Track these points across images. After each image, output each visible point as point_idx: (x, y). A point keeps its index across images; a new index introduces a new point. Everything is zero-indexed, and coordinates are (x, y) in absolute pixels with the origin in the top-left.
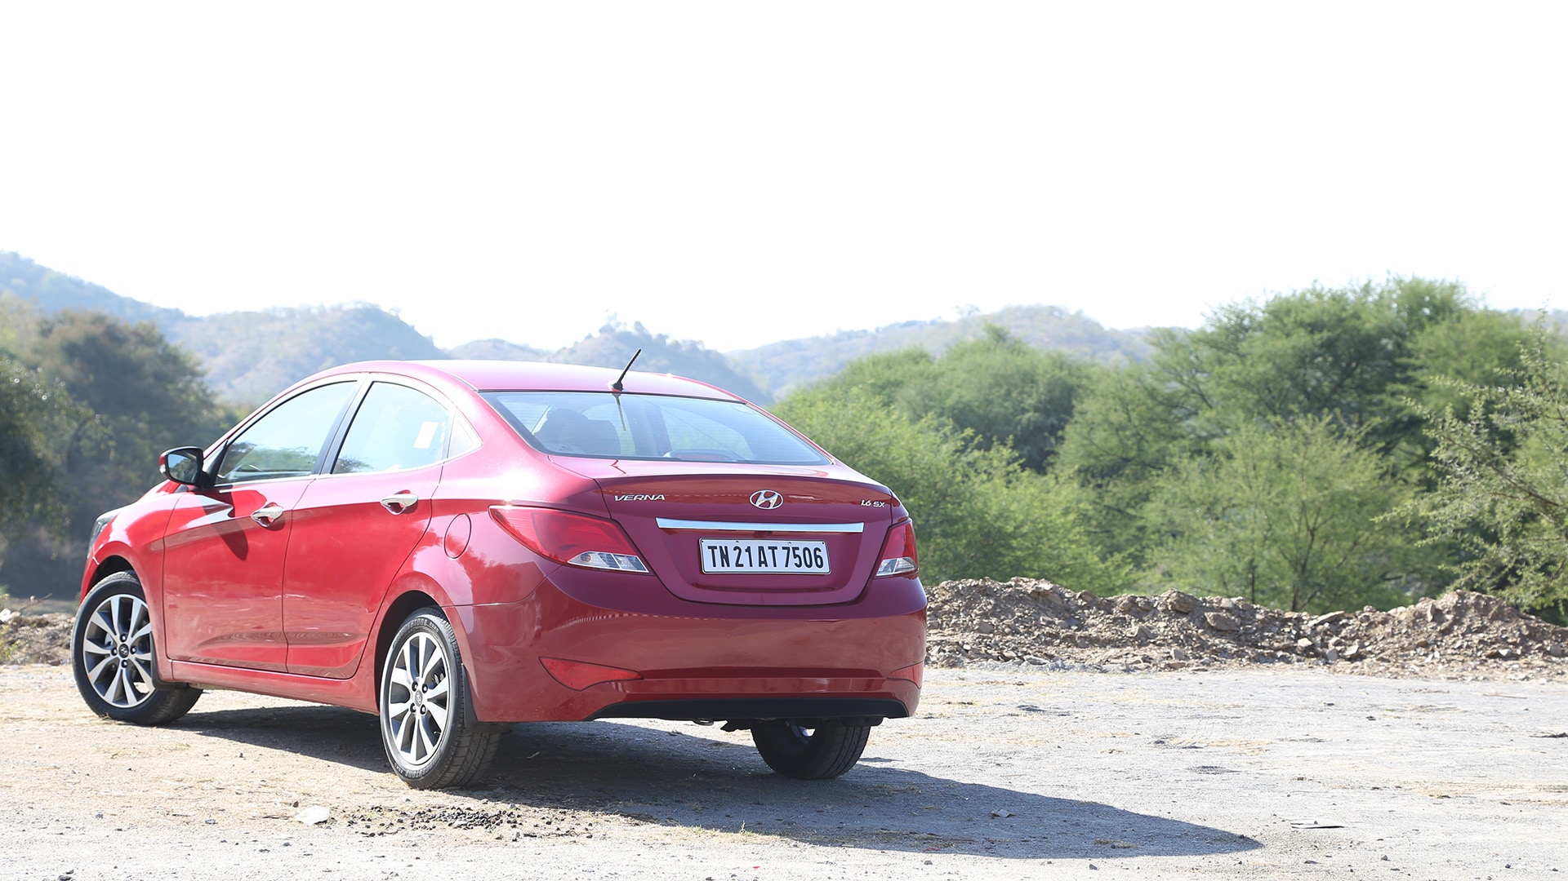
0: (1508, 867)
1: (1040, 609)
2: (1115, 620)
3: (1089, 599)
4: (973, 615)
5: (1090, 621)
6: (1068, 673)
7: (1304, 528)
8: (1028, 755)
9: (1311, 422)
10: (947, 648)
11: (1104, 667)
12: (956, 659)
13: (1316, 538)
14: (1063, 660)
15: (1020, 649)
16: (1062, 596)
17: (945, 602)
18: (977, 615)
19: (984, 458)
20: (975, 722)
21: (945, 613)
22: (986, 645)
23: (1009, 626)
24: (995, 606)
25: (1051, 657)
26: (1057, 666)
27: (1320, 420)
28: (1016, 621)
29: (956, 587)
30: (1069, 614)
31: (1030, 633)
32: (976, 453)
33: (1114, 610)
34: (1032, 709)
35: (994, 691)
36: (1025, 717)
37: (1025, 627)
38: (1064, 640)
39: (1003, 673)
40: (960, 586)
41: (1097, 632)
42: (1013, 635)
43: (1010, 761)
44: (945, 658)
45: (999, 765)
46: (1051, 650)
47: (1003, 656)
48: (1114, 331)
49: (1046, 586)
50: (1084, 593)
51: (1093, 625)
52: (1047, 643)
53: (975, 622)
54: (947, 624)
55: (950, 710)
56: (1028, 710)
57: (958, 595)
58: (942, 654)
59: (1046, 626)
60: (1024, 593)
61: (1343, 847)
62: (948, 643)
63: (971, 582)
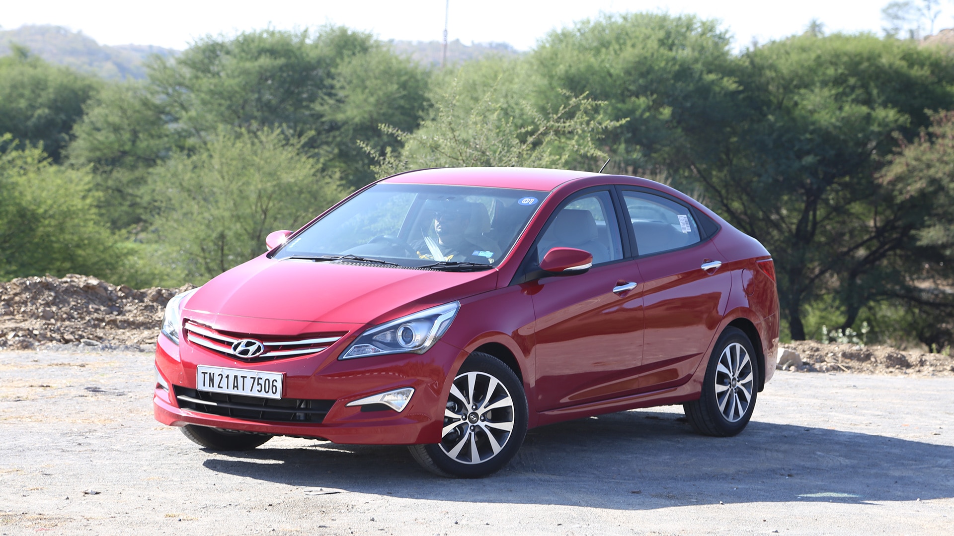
0: (457, 523)
1: (90, 299)
2: (146, 307)
3: (127, 291)
4: (38, 305)
5: (127, 308)
6: (115, 352)
7: (259, 209)
8: (100, 434)
9: (266, 133)
10: (20, 334)
11: (142, 346)
12: (29, 342)
13: (268, 216)
14: (109, 341)
15: (77, 333)
16: (106, 289)
17: (16, 295)
18: (41, 305)
19: (20, 157)
20: (54, 403)
21: (16, 303)
22: (51, 330)
23: (66, 313)
24: (55, 298)
25: (100, 339)
26: (106, 347)
27: (272, 132)
28: (72, 309)
29: (25, 283)
30: (111, 303)
31: (83, 318)
32: (14, 154)
33: (146, 300)
34: (95, 390)
35: (63, 373)
36: (91, 398)
37: (78, 313)
38: (108, 323)
39: (65, 354)
40: (28, 283)
41: (133, 317)
42: (69, 320)
43: (88, 440)
44: (20, 342)
45: (80, 444)
46: (100, 333)
47: (64, 339)
48: (106, 46)
49: (94, 281)
50: (123, 287)
51: (130, 311)
52: (95, 326)
53: (40, 310)
54: (18, 312)
55: (33, 392)
56: (93, 391)
57: (27, 289)
58: (17, 338)
59: (95, 312)
60: (77, 287)
61: (342, 511)
62: (21, 329)
63: (37, 279)
